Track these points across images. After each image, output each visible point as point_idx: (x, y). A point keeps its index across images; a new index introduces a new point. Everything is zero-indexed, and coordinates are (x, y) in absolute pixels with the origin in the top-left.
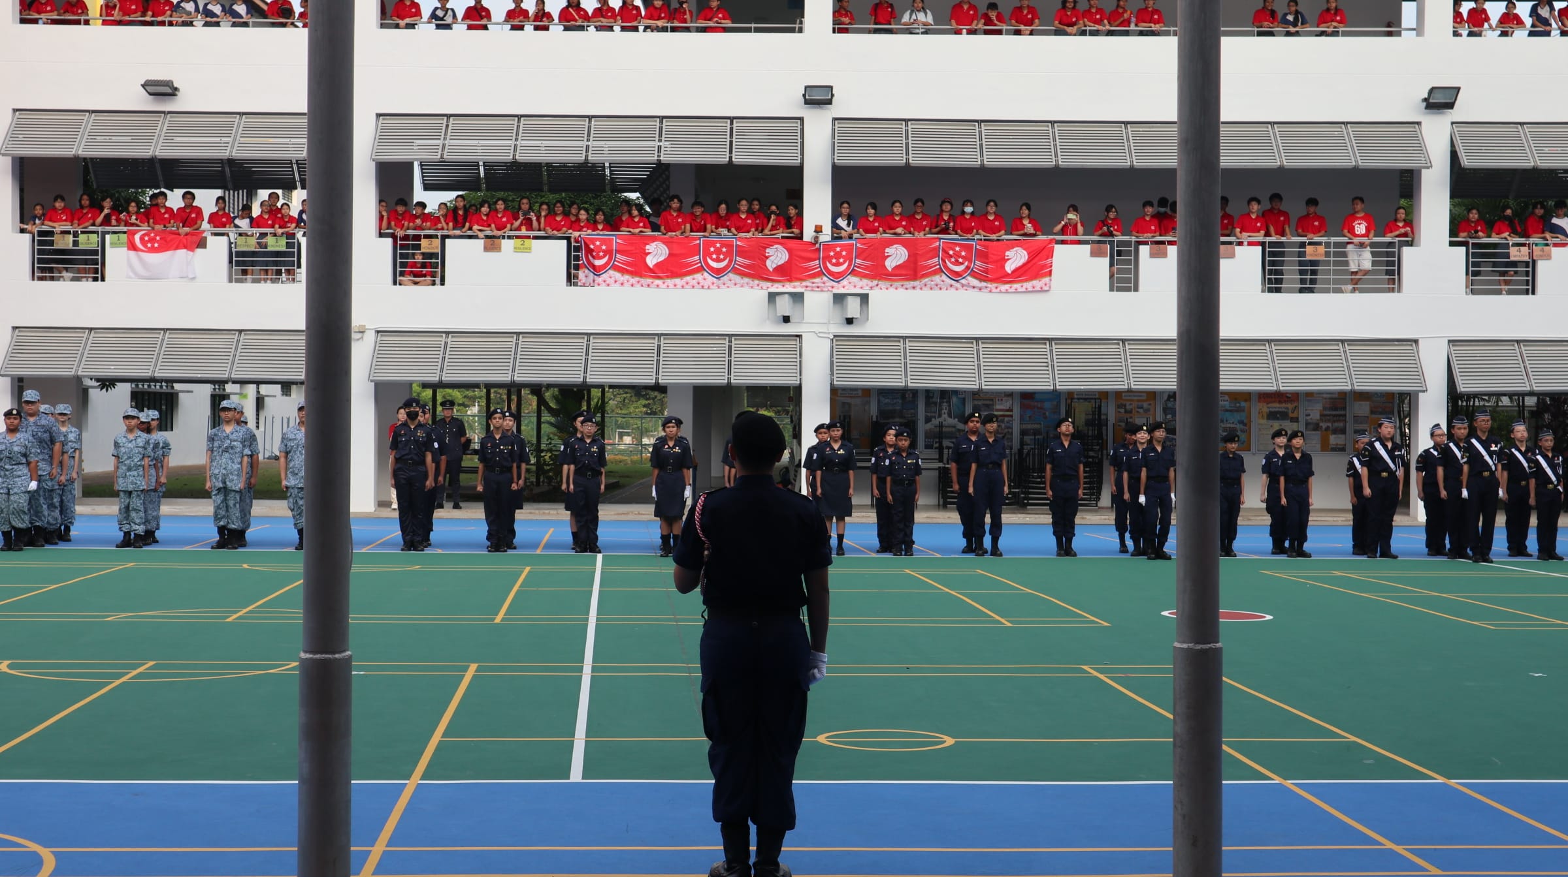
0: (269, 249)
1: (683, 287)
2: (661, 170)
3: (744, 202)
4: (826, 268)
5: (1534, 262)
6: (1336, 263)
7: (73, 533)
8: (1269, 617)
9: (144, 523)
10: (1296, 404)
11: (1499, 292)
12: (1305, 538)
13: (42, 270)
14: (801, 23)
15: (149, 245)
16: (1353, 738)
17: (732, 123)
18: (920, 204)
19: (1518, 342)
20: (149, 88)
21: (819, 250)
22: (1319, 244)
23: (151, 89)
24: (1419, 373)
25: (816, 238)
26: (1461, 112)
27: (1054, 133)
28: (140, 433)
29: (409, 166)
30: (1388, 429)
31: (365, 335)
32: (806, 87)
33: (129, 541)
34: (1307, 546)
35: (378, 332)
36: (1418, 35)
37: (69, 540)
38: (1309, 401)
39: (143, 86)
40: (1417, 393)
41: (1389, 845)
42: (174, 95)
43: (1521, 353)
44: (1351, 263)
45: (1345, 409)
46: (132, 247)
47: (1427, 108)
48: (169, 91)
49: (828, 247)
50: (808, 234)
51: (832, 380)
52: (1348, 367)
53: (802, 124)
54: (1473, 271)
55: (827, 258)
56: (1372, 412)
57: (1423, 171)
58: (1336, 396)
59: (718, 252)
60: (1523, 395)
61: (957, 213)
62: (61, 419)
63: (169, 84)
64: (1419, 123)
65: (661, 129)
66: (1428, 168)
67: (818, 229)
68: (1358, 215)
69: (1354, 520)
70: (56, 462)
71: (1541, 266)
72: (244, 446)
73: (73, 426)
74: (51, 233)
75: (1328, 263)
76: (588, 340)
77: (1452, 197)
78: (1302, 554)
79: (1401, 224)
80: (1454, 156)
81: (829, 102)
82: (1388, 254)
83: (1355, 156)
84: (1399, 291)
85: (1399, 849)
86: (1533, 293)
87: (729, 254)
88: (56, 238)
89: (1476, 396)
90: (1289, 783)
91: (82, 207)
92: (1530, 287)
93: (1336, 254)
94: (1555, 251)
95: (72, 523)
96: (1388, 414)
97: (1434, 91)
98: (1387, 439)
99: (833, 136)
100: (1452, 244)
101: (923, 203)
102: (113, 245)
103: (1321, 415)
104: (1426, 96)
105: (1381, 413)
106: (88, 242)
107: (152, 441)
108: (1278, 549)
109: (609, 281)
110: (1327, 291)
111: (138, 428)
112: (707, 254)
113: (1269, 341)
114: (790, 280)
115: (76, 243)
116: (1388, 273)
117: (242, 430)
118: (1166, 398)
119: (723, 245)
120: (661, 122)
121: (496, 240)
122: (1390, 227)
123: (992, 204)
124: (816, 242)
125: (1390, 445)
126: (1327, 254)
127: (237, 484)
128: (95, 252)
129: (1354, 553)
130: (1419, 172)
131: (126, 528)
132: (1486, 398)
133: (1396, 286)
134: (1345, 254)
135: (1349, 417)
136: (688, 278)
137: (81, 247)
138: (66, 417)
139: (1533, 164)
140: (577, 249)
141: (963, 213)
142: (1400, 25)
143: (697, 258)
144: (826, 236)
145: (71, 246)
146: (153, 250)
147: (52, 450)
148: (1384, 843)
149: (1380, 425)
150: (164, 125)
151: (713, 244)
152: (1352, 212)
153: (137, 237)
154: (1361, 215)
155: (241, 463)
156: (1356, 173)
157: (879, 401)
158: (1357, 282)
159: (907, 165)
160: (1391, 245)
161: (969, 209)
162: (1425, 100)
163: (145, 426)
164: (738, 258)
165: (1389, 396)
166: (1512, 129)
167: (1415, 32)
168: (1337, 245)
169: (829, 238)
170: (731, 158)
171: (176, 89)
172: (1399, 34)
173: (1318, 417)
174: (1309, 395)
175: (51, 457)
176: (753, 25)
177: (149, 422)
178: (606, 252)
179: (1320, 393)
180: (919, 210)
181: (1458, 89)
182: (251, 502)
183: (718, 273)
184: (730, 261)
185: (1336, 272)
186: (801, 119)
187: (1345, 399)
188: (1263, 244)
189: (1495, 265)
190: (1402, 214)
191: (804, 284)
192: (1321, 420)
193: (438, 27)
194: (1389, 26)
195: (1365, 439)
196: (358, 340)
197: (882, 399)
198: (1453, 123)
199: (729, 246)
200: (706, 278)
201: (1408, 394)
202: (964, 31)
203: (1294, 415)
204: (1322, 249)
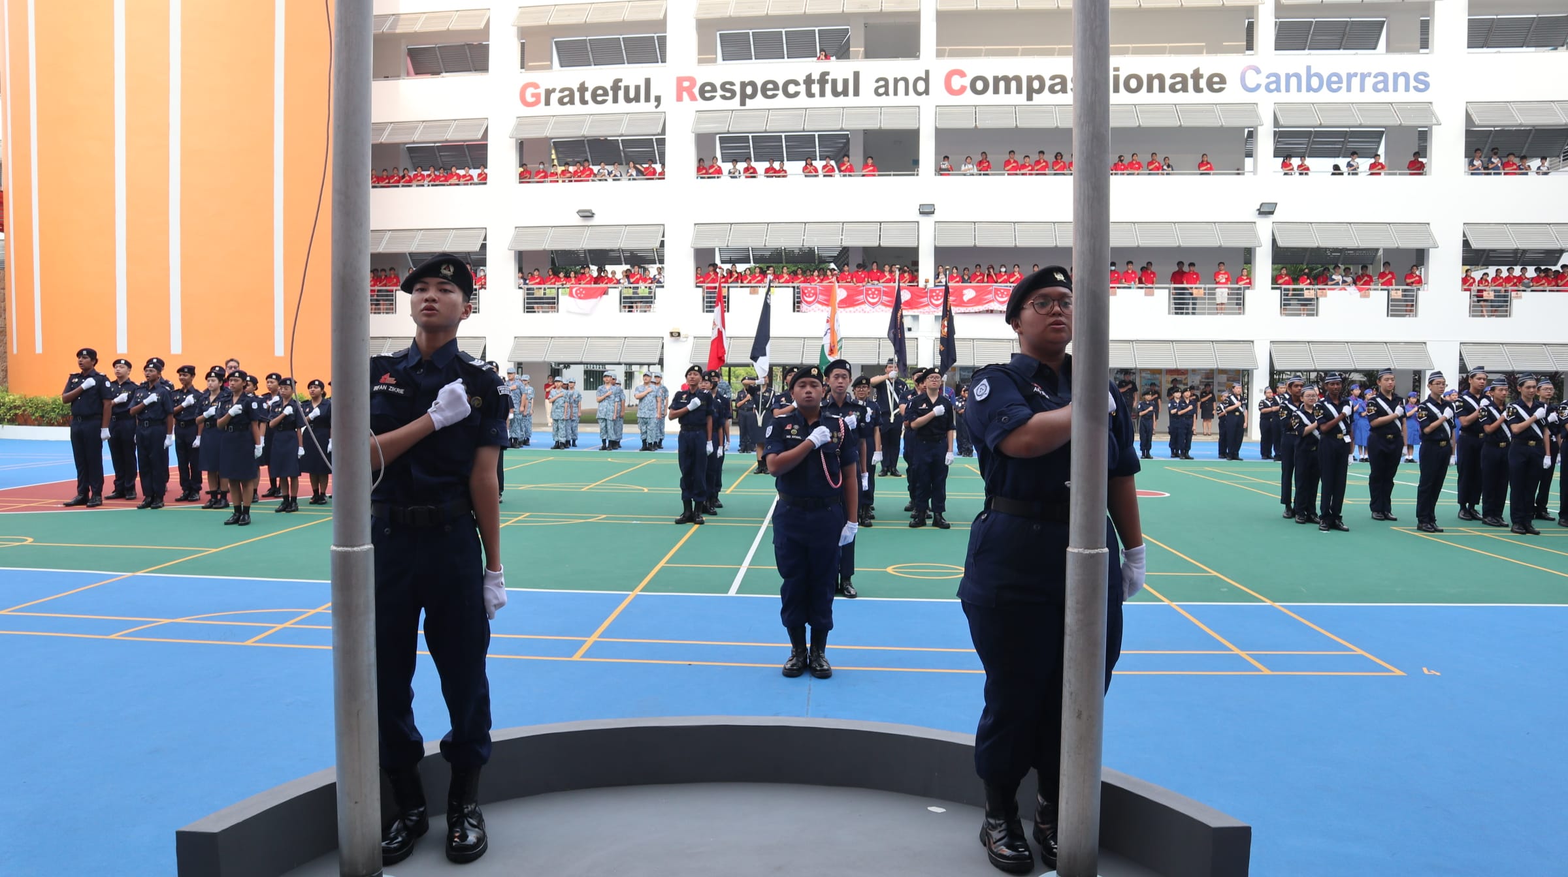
0: (640, 295)
1: (854, 312)
2: (845, 251)
3: (887, 266)
4: (931, 302)
5: (1317, 298)
6: (1209, 299)
7: (531, 441)
8: (1168, 495)
9: (566, 437)
10: (1186, 376)
11: (1299, 315)
12: (1189, 448)
13: (528, 308)
14: (918, 171)
15: (579, 295)
16: (1215, 574)
17: (881, 225)
18: (978, 267)
19: (1308, 342)
20: (580, 214)
21: (927, 292)
22: (1201, 288)
23: (581, 214)
24: (1253, 358)
25: (926, 286)
26: (1278, 216)
27: (1055, 228)
28: (563, 390)
29: (714, 250)
30: (1238, 389)
31: (688, 339)
32: (920, 205)
33: (558, 446)
34: (1191, 453)
35: (695, 337)
36: (1254, 174)
37: (529, 445)
38: (1194, 374)
39: (578, 212)
40: (1252, 370)
41: (1237, 651)
42: (592, 217)
43: (1310, 348)
44: (1217, 299)
45: (1213, 378)
46: (571, 295)
47: (1259, 214)
48: (590, 215)
49: (932, 291)
50: (921, 284)
51: (934, 362)
52: (1215, 356)
53: (918, 225)
54: (1285, 304)
55: (932, 297)
56: (1228, 380)
57: (1257, 249)
58: (1208, 371)
59: (873, 293)
60: (1310, 371)
61: (997, 272)
62: (524, 382)
63: (589, 211)
64: (1255, 223)
65: (843, 228)
66: (1259, 247)
67: (927, 281)
68: (1222, 272)
69: (1220, 439)
70: (522, 404)
71: (1321, 300)
72: (615, 397)
73: (531, 386)
74: (533, 289)
75: (1204, 299)
76: (804, 341)
77: (1273, 263)
78: (1188, 458)
79: (1245, 278)
80: (1274, 241)
81: (933, 213)
82: (1238, 294)
83: (1220, 240)
84: (1244, 314)
85: (1243, 654)
86: (1317, 315)
87: (879, 294)
88: (535, 291)
89: (1283, 372)
90: (1173, 604)
91: (550, 275)
92: (1314, 313)
93: (1209, 294)
94: (1329, 293)
95: (530, 436)
96: (1237, 381)
97: (1263, 205)
98: (1238, 395)
99: (935, 231)
100: (1273, 288)
101: (980, 266)
102: (562, 294)
103: (1201, 382)
104: (1259, 208)
105: (1233, 381)
106: (551, 293)
107: (569, 394)
108: (1175, 455)
109: (815, 309)
110: (1204, 314)
111: (562, 387)
112: (867, 294)
113: (1172, 341)
114: (912, 308)
115: (545, 294)
116: (1237, 304)
117: (615, 388)
118: (1116, 372)
119: (876, 289)
120: (843, 225)
121: (756, 288)
122: (1239, 280)
123: (1016, 267)
124: (926, 288)
125: (1239, 398)
126: (1205, 294)
127: (612, 416)
128: (554, 298)
129: (1219, 458)
130: (1255, 249)
131: (556, 439)
132: (1289, 373)
133: (1242, 311)
134: (1214, 294)
135: (1215, 384)
136: (857, 307)
137: (547, 296)
138: (526, 382)
139: (1317, 245)
140: (798, 293)
141: (1000, 272)
142: (1244, 170)
143: (862, 296)
144: (931, 285)
145: (542, 296)
146: (580, 298)
147: (521, 398)
148: (1233, 649)
149: (1234, 387)
150: (588, 232)
151: (870, 289)
152: (1218, 270)
153: (574, 290)
154: (1223, 272)
155: (614, 406)
156: (1220, 250)
157: (960, 374)
158: (1219, 309)
159: (975, 246)
160: (1239, 289)
161: (1003, 270)
162: (1258, 210)
163: (566, 386)
164: (884, 297)
165: (1237, 372)
166: (1305, 226)
167: (1252, 173)
168: (1209, 289)
169: (933, 286)
170: (880, 243)
171: (593, 214)
172: (1243, 174)
173: (1198, 383)
174: (1194, 371)
175: (520, 402)
176: (892, 173)
177: (568, 384)
178: (814, 294)
179: (1200, 370)
180: (978, 270)
181: (1276, 204)
182: (622, 426)
183: (873, 304)
184: (880, 299)
185: (1209, 304)
186: (918, 222)
187: (1213, 373)
188: (1169, 288)
189: (1299, 300)
190: (1245, 272)
191: (920, 310)
192: (1200, 384)
193: (732, 177)
194: (1238, 170)
195: (1226, 394)
196: (684, 342)
197: (962, 373)
198: (1273, 223)
199: (879, 290)
200: (866, 307)
201: (1248, 371)
202: (1006, 174)
203: (1186, 382)
204: (1202, 291)
